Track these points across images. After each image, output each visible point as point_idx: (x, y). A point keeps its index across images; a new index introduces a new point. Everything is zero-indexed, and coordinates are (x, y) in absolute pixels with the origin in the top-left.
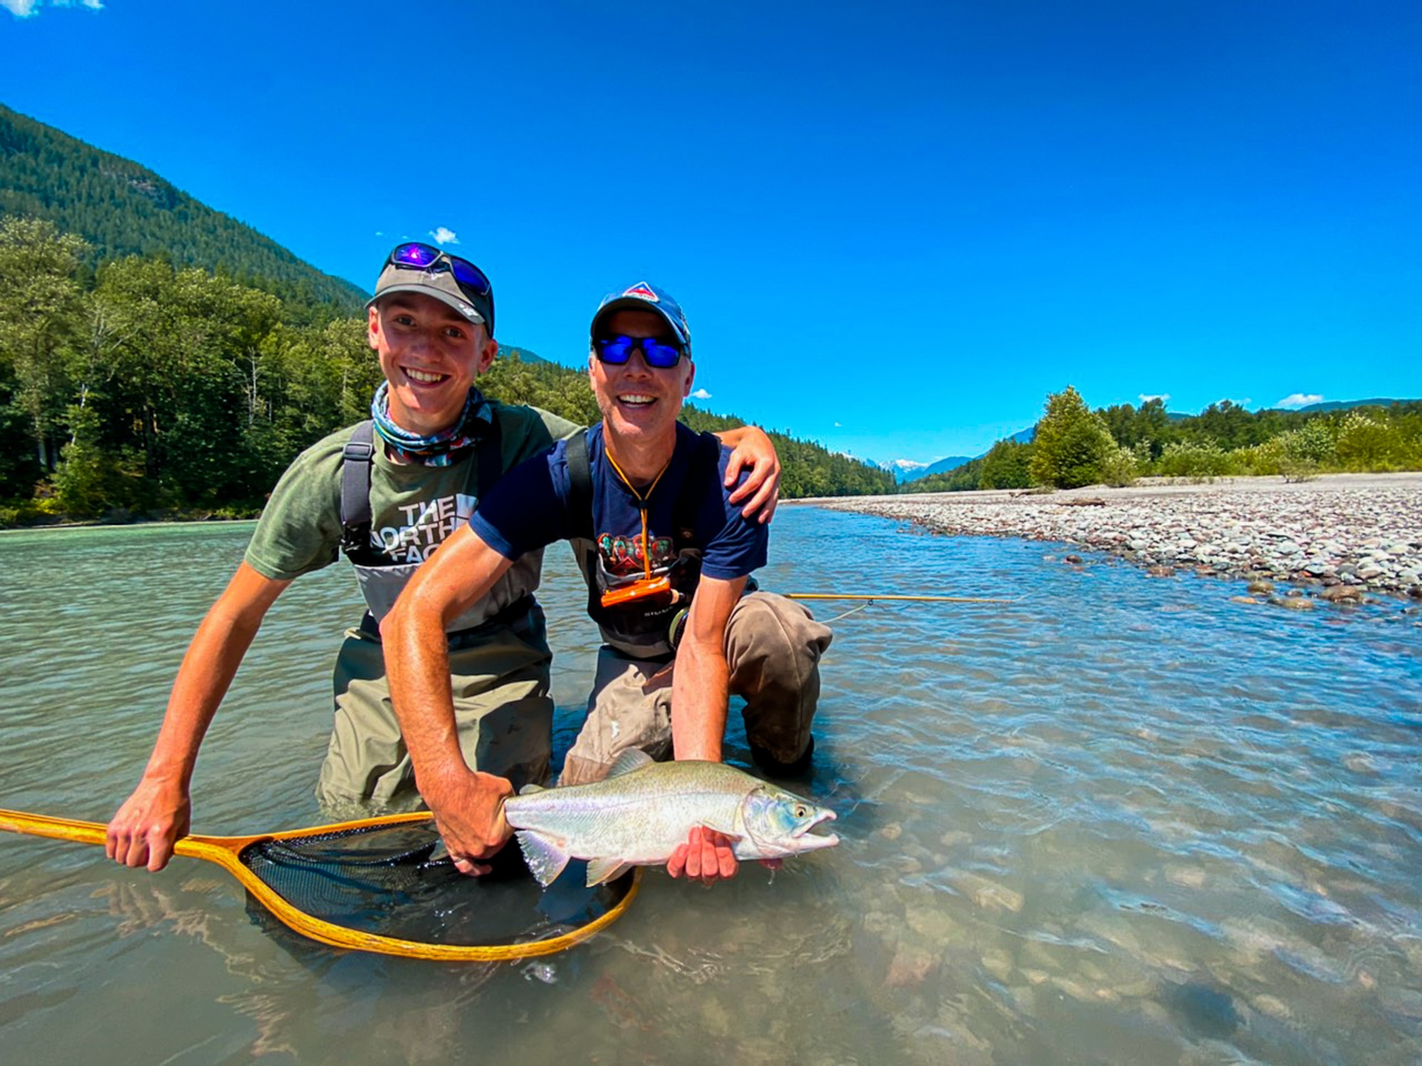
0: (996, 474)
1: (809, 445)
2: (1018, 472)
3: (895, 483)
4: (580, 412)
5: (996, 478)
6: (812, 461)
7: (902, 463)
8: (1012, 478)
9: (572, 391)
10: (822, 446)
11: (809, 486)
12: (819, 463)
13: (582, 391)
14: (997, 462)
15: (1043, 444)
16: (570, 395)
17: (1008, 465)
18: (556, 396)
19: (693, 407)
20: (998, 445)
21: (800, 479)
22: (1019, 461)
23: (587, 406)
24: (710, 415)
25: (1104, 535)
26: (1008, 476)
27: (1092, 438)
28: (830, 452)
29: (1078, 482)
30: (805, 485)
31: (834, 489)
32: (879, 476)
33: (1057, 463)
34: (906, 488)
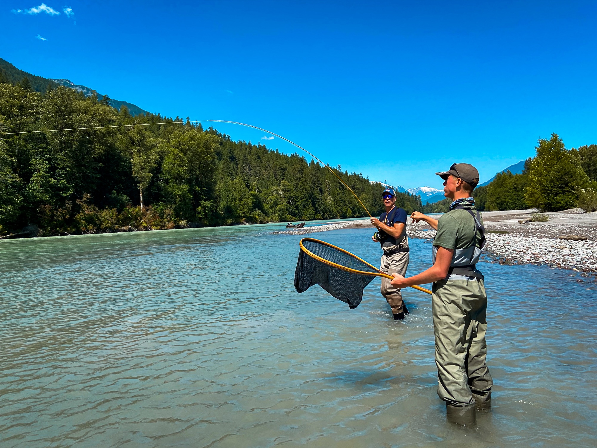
0: (498, 198)
1: (355, 176)
2: (515, 197)
3: (421, 204)
4: (181, 154)
5: (499, 201)
6: (358, 189)
7: (425, 189)
8: (510, 201)
9: (175, 138)
10: (365, 177)
11: (356, 209)
12: (363, 191)
13: (182, 139)
14: (499, 190)
15: (535, 178)
16: (173, 141)
17: (507, 191)
18: (162, 143)
19: (265, 148)
20: (499, 176)
21: (350, 203)
22: (515, 188)
23: (187, 150)
24: (278, 154)
25: (591, 266)
26: (507, 199)
27: (572, 174)
28: (371, 182)
29: (561, 207)
30: (354, 208)
31: (376, 211)
32: (408, 200)
33: (546, 192)
34: (429, 209)
